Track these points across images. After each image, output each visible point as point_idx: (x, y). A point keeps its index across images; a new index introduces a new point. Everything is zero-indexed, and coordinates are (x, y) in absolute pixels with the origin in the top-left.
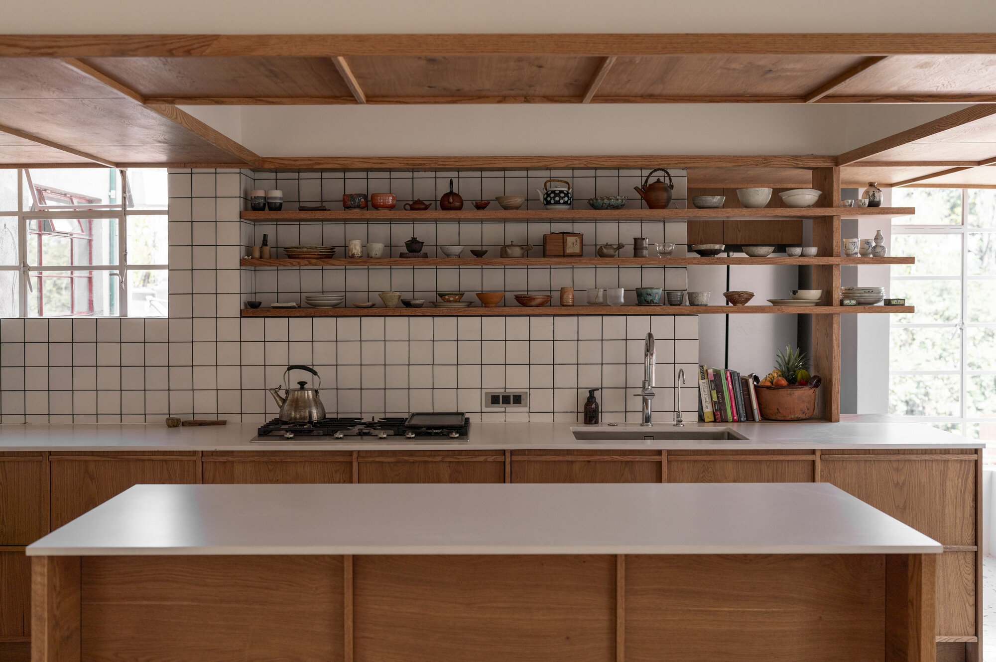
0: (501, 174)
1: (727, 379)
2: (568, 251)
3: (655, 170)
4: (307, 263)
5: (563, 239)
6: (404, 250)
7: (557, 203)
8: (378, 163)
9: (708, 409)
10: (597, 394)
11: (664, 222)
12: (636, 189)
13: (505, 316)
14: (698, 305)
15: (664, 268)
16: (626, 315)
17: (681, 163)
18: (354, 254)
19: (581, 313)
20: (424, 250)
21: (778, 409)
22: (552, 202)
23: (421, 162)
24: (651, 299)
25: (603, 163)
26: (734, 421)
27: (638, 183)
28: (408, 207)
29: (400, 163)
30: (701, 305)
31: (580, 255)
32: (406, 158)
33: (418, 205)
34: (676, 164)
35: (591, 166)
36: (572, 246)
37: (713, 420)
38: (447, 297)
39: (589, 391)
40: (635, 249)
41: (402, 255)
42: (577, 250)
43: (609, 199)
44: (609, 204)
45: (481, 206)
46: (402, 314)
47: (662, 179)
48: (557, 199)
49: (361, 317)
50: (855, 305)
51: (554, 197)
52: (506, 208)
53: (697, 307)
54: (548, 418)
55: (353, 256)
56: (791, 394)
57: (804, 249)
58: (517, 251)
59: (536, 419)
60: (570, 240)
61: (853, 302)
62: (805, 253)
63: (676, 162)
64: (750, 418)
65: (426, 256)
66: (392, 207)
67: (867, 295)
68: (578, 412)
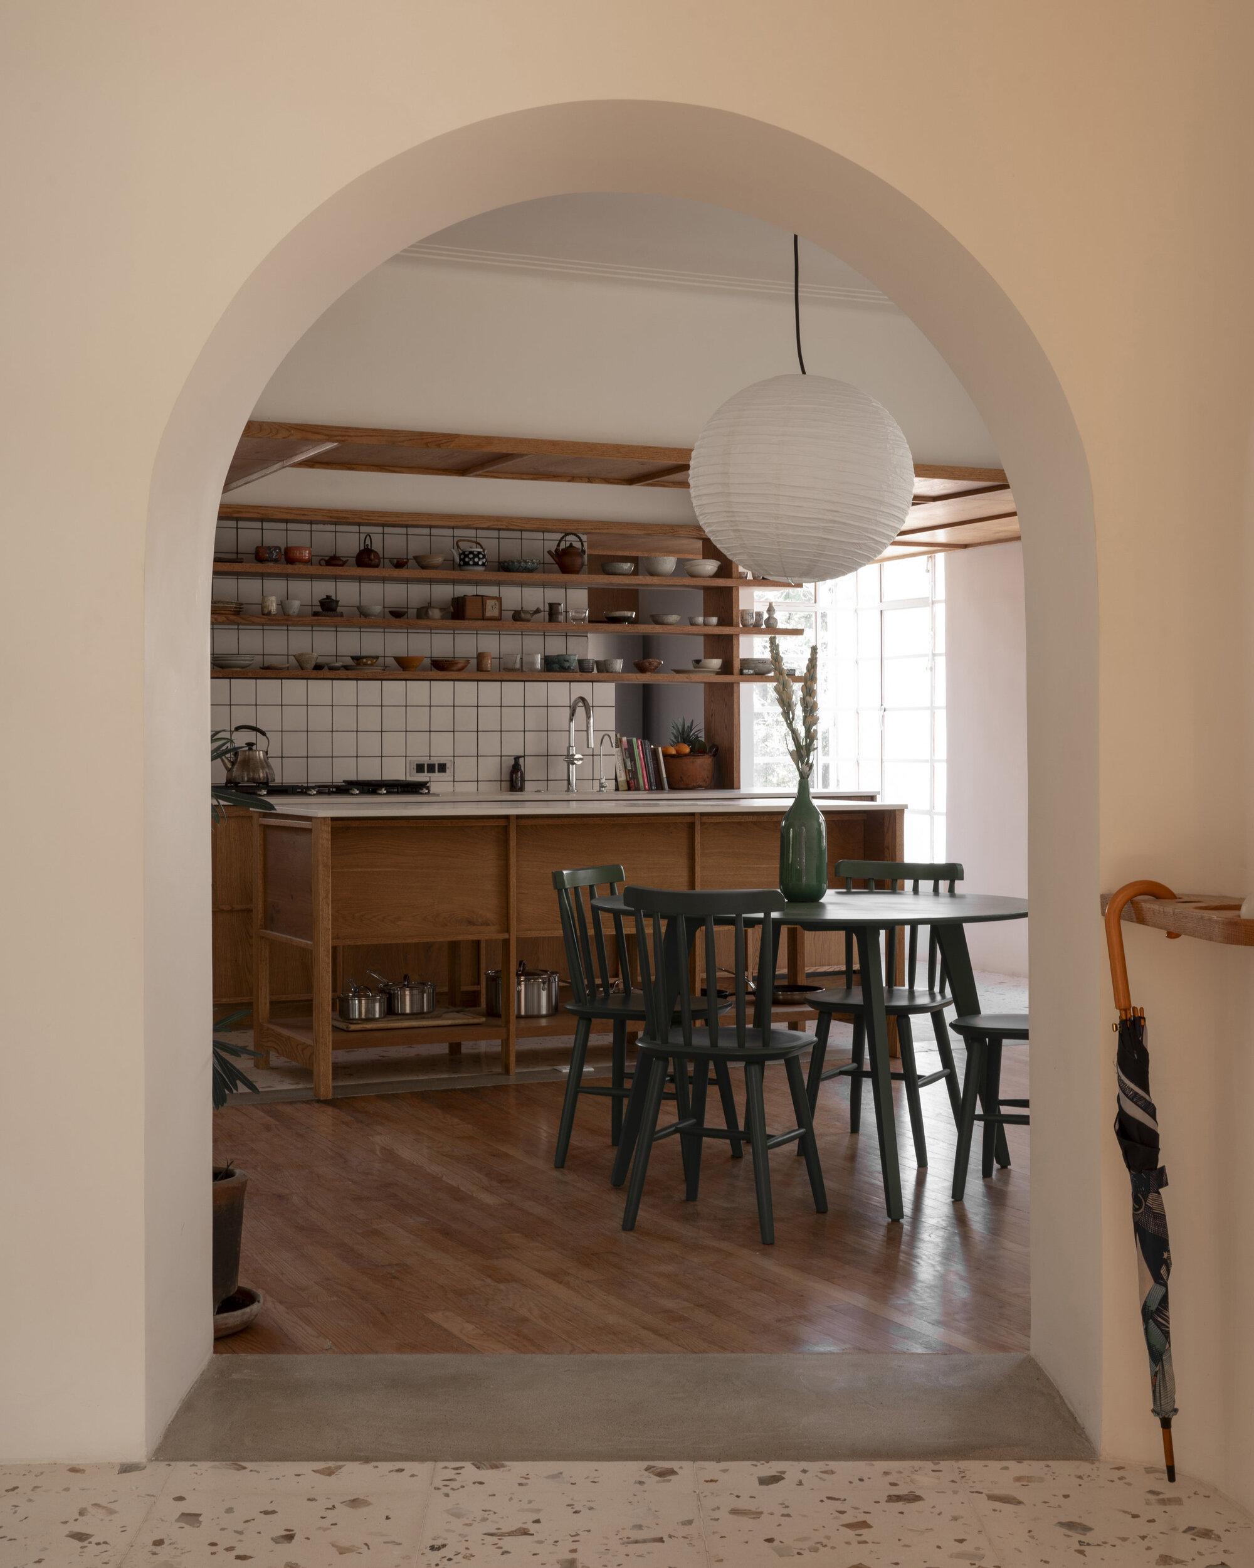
0: (403, 530)
1: (638, 748)
2: (488, 614)
3: (567, 534)
4: (225, 619)
5: (483, 602)
6: (319, 609)
7: (476, 564)
8: (300, 515)
9: (622, 778)
10: (521, 761)
11: (566, 588)
12: (549, 552)
13: (430, 680)
14: (612, 672)
15: (566, 636)
16: (547, 681)
17: (596, 529)
18: (270, 612)
19: (505, 678)
20: (339, 609)
21: (681, 778)
22: (471, 563)
23: (344, 516)
24: (568, 665)
25: (523, 525)
26: (645, 790)
27: (552, 546)
28: (323, 562)
29: (323, 516)
30: (615, 672)
31: (499, 619)
32: (329, 510)
33: (333, 561)
34: (592, 529)
35: (511, 527)
36: (491, 610)
37: (627, 788)
38: (364, 660)
39: (515, 759)
40: (550, 615)
41: (315, 614)
42: (496, 613)
43: (526, 562)
44: (526, 567)
45: (400, 564)
46: (325, 677)
47: (574, 544)
48: (476, 560)
49: (282, 679)
50: (753, 674)
51: (474, 558)
52: (423, 567)
53: (611, 674)
54: (472, 787)
55: (269, 613)
56: (693, 762)
57: (706, 618)
58: (436, 613)
59: (460, 788)
60: (490, 604)
61: (751, 671)
62: (706, 622)
63: (592, 527)
64: (660, 787)
65: (341, 615)
66: (309, 562)
67: (761, 665)
68: (501, 781)
